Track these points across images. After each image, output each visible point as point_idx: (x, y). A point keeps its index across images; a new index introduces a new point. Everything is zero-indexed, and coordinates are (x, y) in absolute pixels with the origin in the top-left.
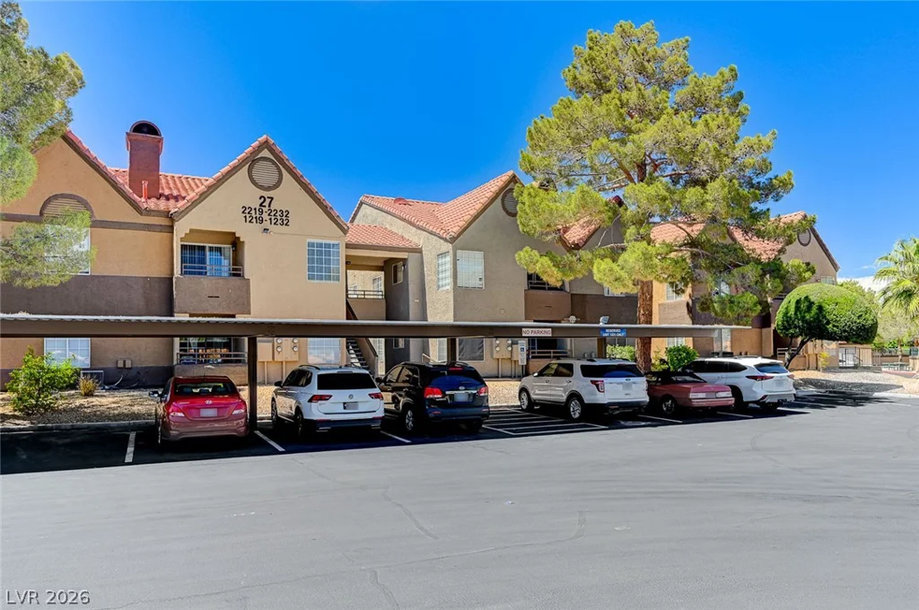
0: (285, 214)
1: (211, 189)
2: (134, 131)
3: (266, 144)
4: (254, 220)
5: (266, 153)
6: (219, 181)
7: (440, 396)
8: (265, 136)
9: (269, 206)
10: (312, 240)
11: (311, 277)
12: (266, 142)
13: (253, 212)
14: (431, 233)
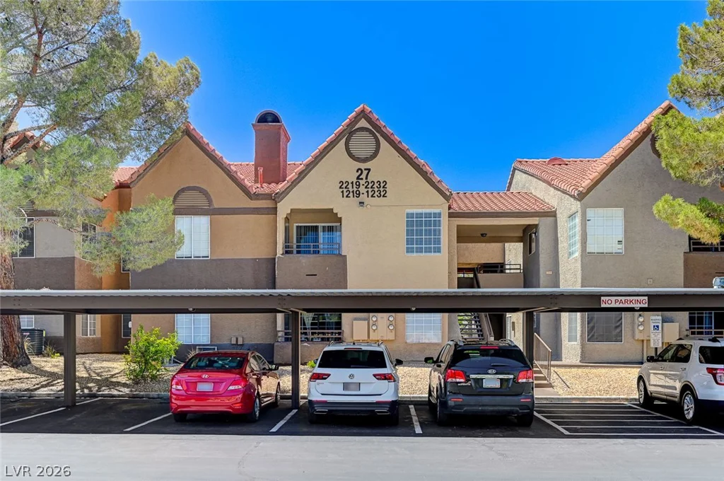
0: (382, 185)
1: (310, 166)
2: (258, 122)
3: (363, 115)
4: (351, 195)
5: (363, 123)
6: (316, 158)
7: (462, 380)
8: (362, 106)
9: (366, 178)
10: (410, 211)
11: (409, 250)
12: (363, 111)
13: (350, 186)
14: (564, 192)
